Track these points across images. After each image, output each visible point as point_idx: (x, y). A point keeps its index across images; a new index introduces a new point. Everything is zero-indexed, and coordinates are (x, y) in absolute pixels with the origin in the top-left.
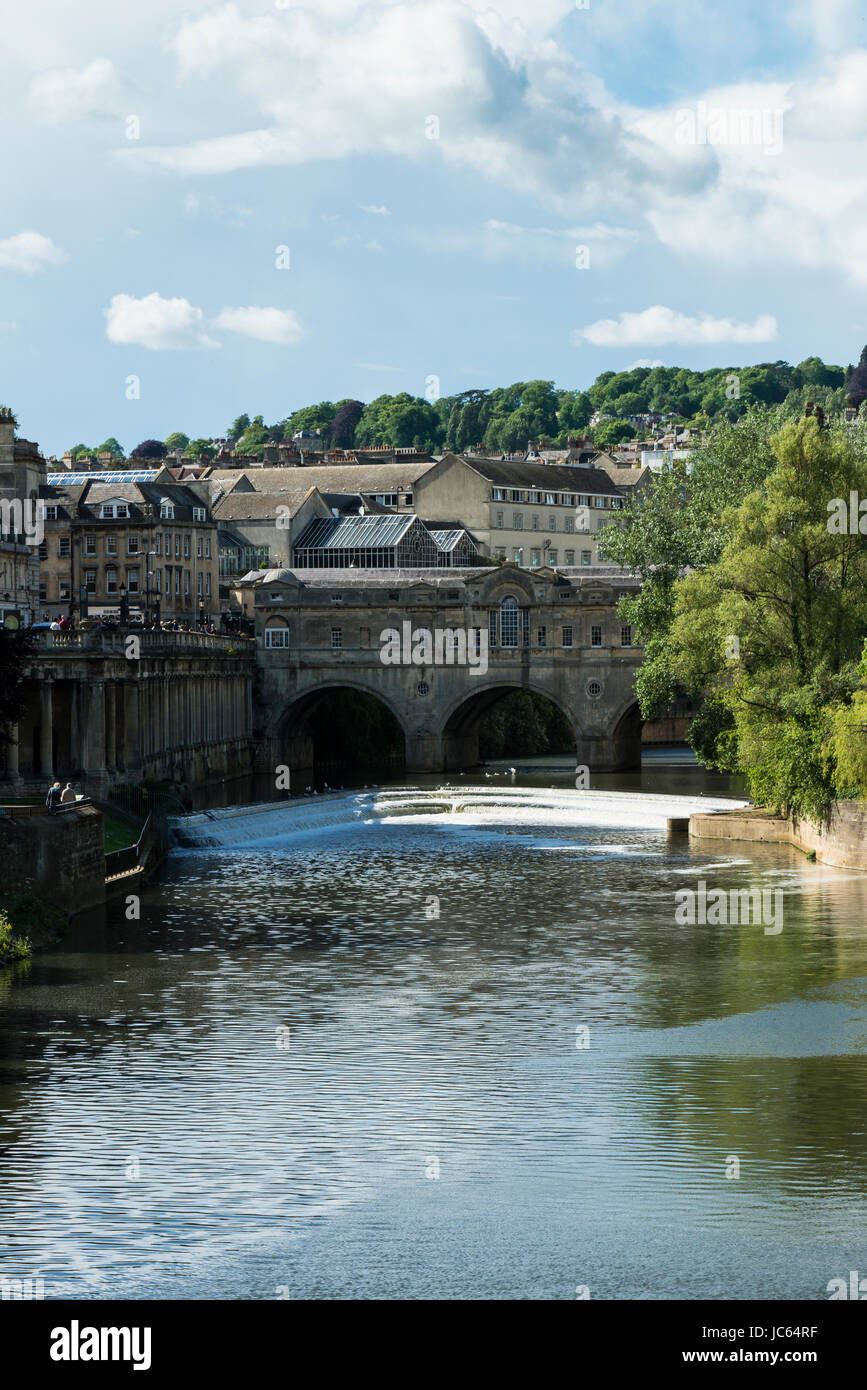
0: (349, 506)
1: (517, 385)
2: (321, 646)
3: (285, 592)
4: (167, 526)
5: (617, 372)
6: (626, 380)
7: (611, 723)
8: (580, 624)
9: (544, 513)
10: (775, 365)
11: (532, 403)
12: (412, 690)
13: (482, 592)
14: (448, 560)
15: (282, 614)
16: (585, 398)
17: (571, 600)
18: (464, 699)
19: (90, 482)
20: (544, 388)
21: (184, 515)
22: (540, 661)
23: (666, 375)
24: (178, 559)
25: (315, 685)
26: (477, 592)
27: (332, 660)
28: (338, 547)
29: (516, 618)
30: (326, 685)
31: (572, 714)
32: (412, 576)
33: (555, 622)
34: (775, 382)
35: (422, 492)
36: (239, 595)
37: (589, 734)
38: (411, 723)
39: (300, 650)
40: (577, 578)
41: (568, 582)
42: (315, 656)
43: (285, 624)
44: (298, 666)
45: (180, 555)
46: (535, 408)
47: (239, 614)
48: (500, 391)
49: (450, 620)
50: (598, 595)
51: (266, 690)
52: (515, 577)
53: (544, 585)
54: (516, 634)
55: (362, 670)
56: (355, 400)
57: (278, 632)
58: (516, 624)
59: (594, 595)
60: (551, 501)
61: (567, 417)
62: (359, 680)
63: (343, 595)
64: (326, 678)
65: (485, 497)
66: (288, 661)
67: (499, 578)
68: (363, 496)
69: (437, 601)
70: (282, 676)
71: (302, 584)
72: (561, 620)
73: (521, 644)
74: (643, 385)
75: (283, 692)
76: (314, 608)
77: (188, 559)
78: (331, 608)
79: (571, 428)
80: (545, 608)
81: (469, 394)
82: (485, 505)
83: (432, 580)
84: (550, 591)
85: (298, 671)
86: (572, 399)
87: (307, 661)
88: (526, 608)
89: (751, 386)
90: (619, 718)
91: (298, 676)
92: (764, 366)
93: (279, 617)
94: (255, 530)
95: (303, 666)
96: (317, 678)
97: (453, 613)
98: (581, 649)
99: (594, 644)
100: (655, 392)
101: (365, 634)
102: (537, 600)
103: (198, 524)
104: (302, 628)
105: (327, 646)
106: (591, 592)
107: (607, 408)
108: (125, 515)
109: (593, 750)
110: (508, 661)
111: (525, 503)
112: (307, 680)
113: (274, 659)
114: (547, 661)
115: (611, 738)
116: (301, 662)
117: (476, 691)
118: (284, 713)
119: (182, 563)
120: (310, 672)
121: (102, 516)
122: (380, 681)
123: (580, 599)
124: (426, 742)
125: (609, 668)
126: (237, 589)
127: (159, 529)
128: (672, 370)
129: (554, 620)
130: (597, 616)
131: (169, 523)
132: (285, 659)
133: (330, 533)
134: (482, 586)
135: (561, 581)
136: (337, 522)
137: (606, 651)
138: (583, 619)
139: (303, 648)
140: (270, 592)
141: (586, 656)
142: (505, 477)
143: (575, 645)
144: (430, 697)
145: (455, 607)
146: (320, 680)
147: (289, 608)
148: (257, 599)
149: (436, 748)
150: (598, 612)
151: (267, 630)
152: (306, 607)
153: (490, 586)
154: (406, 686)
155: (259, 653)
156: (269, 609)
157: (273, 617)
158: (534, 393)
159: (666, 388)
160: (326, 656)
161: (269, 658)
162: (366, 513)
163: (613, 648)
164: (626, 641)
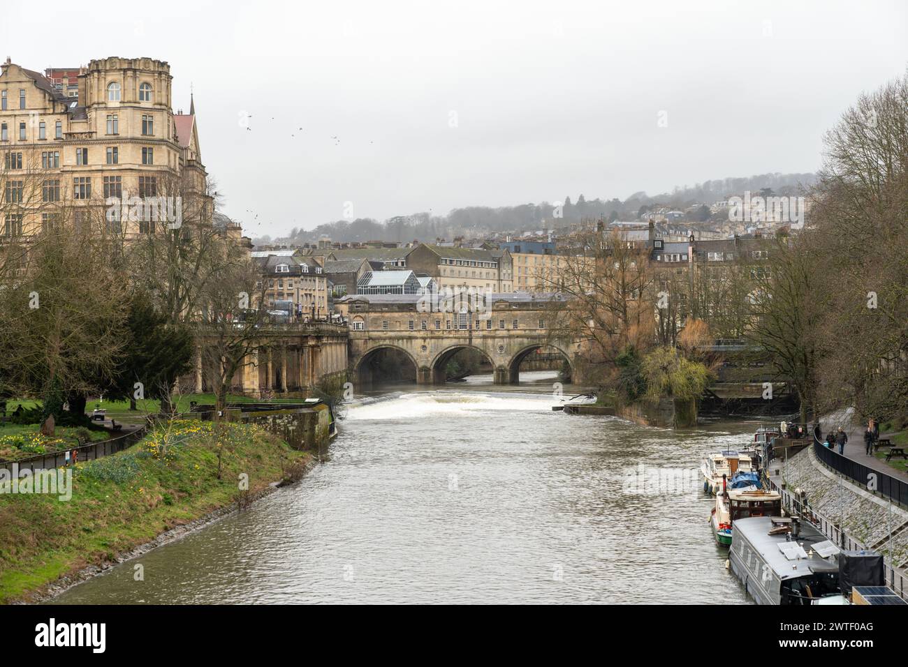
0: (379, 267)
2: (379, 329)
3: (362, 305)
4: (305, 276)
7: (508, 363)
8: (495, 319)
9: (463, 270)
12: (419, 349)
15: (361, 315)
18: (442, 353)
19: (270, 256)
21: (312, 271)
22: (477, 336)
24: (310, 290)
25: (376, 347)
27: (383, 336)
28: (375, 285)
29: (466, 316)
30: (379, 347)
31: (491, 359)
35: (409, 260)
37: (499, 368)
38: (418, 363)
39: (368, 331)
42: (375, 334)
43: (362, 319)
44: (368, 338)
49: (436, 318)
50: (503, 306)
51: (353, 349)
54: (466, 323)
55: (397, 340)
57: (359, 323)
58: (466, 319)
59: (501, 306)
60: (465, 264)
62: (395, 345)
63: (388, 307)
64: (379, 344)
70: (360, 342)
71: (368, 301)
72: (486, 317)
73: (468, 328)
75: (361, 350)
76: (375, 312)
77: (314, 290)
78: (382, 312)
82: (438, 266)
85: (368, 341)
87: (371, 336)
90: (511, 361)
91: (368, 343)
93: (359, 316)
95: (370, 338)
97: (438, 314)
98: (495, 330)
99: (501, 328)
101: (398, 324)
103: (318, 275)
104: (369, 321)
105: (381, 329)
106: (500, 304)
108: (287, 271)
109: (501, 375)
110: (463, 335)
111: (455, 266)
112: (371, 345)
113: (357, 335)
114: (479, 336)
115: (508, 369)
117: (448, 349)
118: (361, 360)
119: (312, 292)
120: (373, 341)
121: (276, 271)
122: (405, 345)
123: (495, 308)
124: (425, 372)
125: (508, 339)
127: (302, 277)
129: (483, 317)
130: (503, 315)
131: (306, 274)
132: (362, 335)
133: (370, 280)
137: (506, 331)
138: (497, 316)
139: (370, 330)
140: (355, 305)
141: (497, 333)
143: (492, 329)
144: (427, 352)
146: (377, 345)
147: (364, 312)
148: (349, 308)
149: (430, 375)
151: (354, 322)
152: (372, 312)
154: (417, 347)
155: (351, 333)
156: (354, 313)
157: (356, 317)
160: (380, 334)
161: (355, 335)
163: (509, 330)
164: (515, 327)
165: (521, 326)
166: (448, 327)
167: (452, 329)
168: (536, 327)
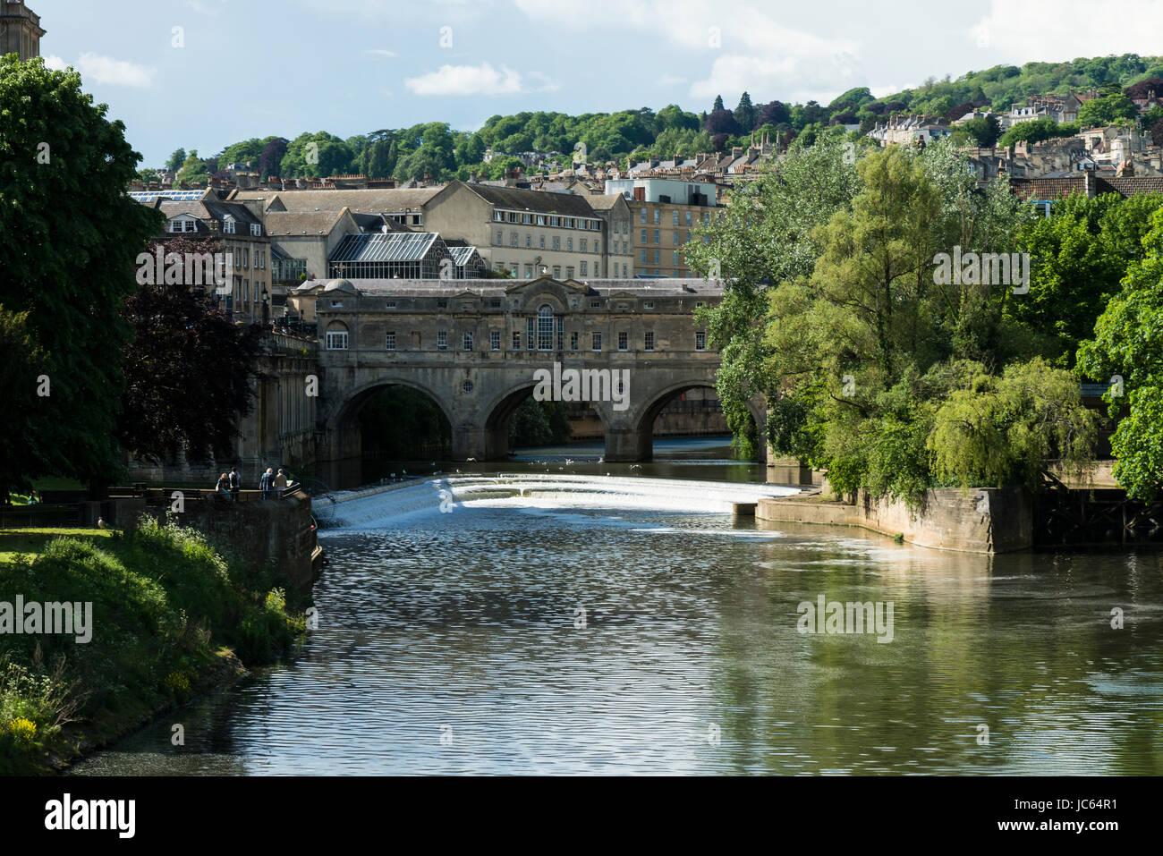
0: (373, 224)
1: (419, 126)
2: (378, 347)
3: (344, 299)
4: (229, 240)
5: (503, 116)
6: (512, 123)
7: (635, 418)
8: (609, 330)
9: (536, 233)
10: (640, 111)
11: (433, 142)
12: (458, 388)
13: (521, 301)
14: (462, 273)
15: (342, 319)
16: (478, 138)
17: (600, 309)
18: (504, 397)
19: (160, 200)
20: (442, 129)
21: (243, 230)
22: (573, 363)
23: (546, 120)
24: (238, 269)
25: (372, 382)
26: (516, 301)
27: (387, 361)
28: (369, 260)
29: (551, 324)
30: (382, 383)
31: (601, 410)
32: (457, 287)
33: (587, 327)
34: (640, 126)
35: (430, 213)
36: (296, 302)
37: (617, 428)
38: (458, 418)
39: (358, 351)
40: (605, 290)
41: (597, 293)
42: (370, 357)
43: (344, 327)
44: (356, 365)
45: (240, 266)
46: (436, 145)
47: (296, 319)
48: (404, 131)
49: (492, 326)
50: (625, 304)
51: (327, 386)
52: (551, 287)
53: (577, 295)
54: (551, 338)
55: (413, 369)
56: (279, 137)
57: (337, 335)
58: (551, 329)
59: (621, 304)
60: (541, 222)
61: (463, 154)
62: (411, 378)
63: (397, 303)
64: (381, 376)
65: (487, 218)
66: (347, 361)
67: (537, 289)
68: (385, 216)
69: (481, 308)
70: (341, 374)
71: (360, 293)
72: (592, 326)
73: (555, 348)
74: (526, 128)
75: (343, 388)
76: (371, 314)
77: (247, 269)
78: (385, 314)
79: (466, 163)
80: (578, 316)
81: (379, 132)
82: (487, 226)
83: (476, 290)
84: (581, 301)
85: (356, 370)
86: (464, 138)
87: (364, 362)
88: (560, 316)
89: (621, 129)
90: (642, 413)
91: (356, 374)
92: (631, 112)
93: (337, 321)
94: (294, 245)
95: (361, 366)
96: (373, 376)
97: (495, 319)
98: (609, 352)
99: (620, 348)
100: (537, 133)
101: (416, 337)
102: (570, 308)
103: (255, 239)
104: (360, 332)
105: (382, 347)
106: (619, 301)
107: (497, 146)
108: (192, 229)
109: (619, 442)
110: (544, 362)
111: (521, 224)
112: (364, 378)
113: (334, 359)
114: (579, 362)
115: (635, 431)
116: (359, 362)
117: (516, 389)
118: (342, 408)
119: (242, 273)
120: (367, 371)
121: (171, 230)
122: (430, 380)
123: (609, 308)
124: (470, 434)
125: (634, 369)
126: (295, 296)
127: (224, 242)
128: (551, 114)
129: (585, 326)
130: (624, 323)
131: (231, 238)
132: (345, 359)
133: (361, 250)
134: (522, 296)
135: (591, 292)
136: (366, 240)
137: (632, 354)
138: (612, 326)
139: (361, 349)
140: (331, 299)
141: (614, 358)
142: (502, 201)
143: (604, 349)
144: (473, 395)
145: (497, 314)
146: (376, 377)
147: (349, 314)
148: (319, 305)
149: (479, 439)
150: (624, 320)
151: (328, 333)
152: (364, 313)
153: (528, 296)
154: (453, 384)
155: (322, 354)
156: (330, 314)
157: (333, 322)
158: (435, 133)
159: (546, 130)
160: (381, 357)
161: (330, 357)
162: (388, 231)
163: (638, 352)
164: (649, 345)
165: (661, 344)
166: (516, 345)
167: (522, 348)
168: (690, 345)
